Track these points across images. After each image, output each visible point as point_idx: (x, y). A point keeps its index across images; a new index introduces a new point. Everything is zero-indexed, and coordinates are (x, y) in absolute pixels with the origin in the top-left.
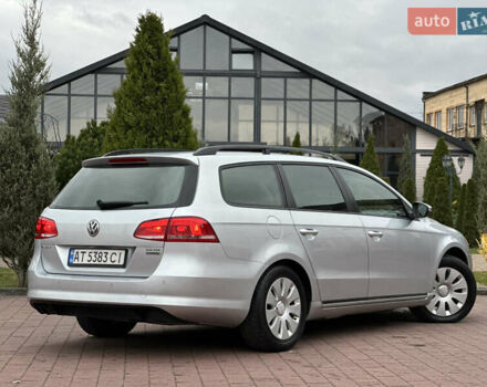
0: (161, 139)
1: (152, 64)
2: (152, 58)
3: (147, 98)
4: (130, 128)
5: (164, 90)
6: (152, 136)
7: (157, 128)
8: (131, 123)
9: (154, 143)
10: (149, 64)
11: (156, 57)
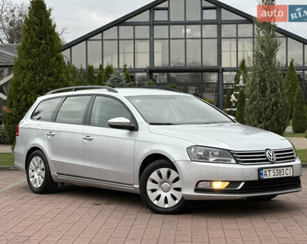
0: (41, 75)
1: (37, 30)
2: (37, 25)
3: (33, 50)
4: (24, 69)
5: (43, 45)
6: (36, 73)
7: (39, 69)
8: (24, 66)
9: (37, 78)
10: (34, 29)
11: (39, 25)
